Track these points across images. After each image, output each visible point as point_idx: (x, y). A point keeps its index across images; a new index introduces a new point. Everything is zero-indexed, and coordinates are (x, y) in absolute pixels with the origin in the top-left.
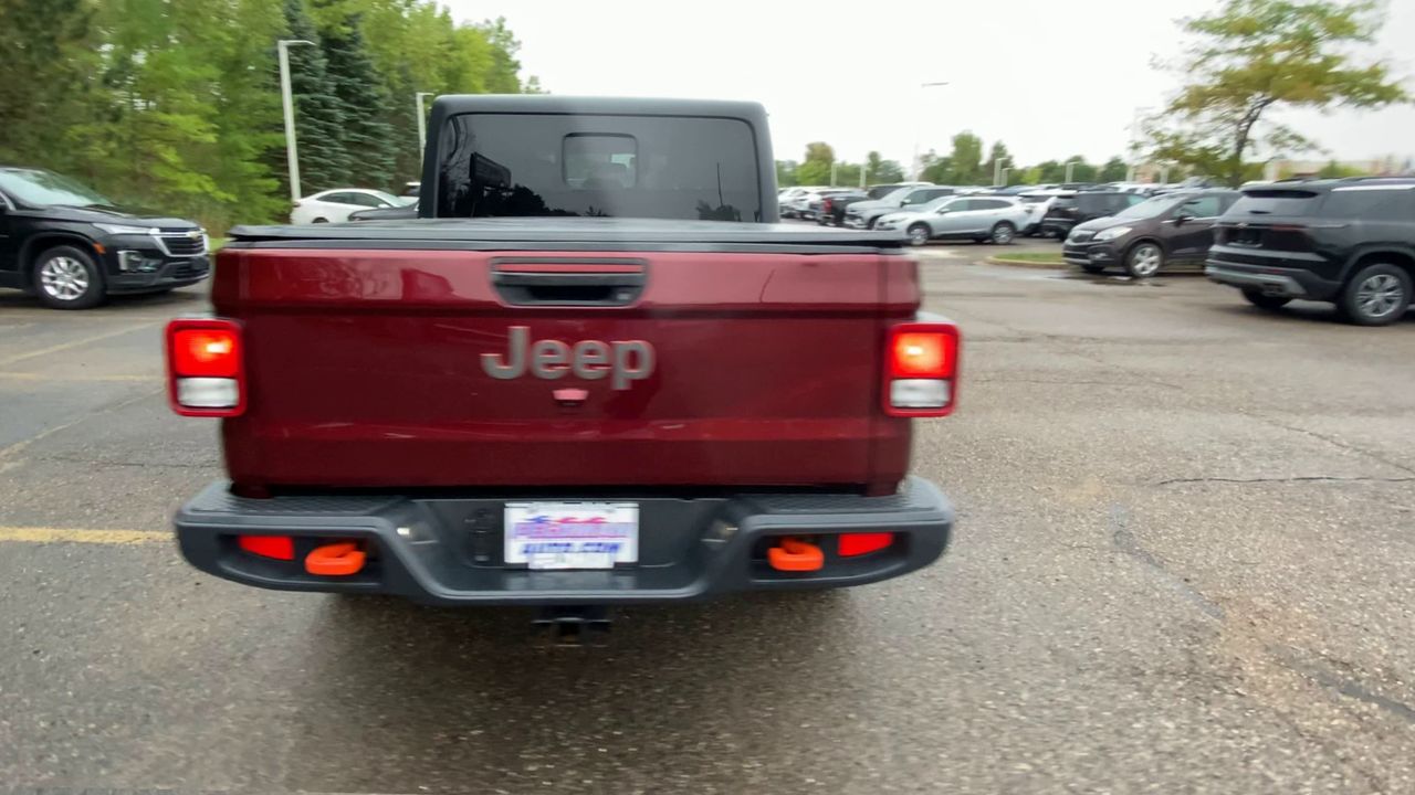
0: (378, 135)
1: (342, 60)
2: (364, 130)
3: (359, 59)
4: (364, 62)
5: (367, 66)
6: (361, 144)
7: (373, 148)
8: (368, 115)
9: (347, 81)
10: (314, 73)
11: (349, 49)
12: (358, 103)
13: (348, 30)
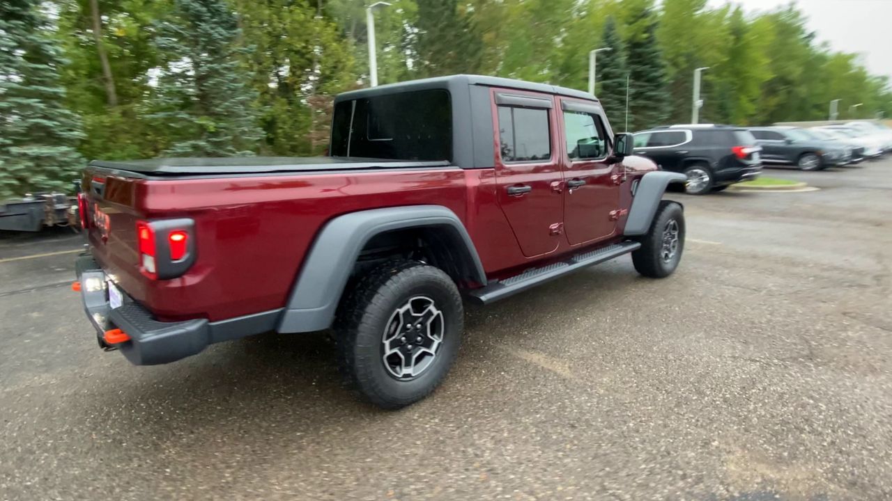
0: (660, 100)
1: (640, 55)
2: (649, 98)
3: (654, 53)
4: (655, 54)
5: (657, 57)
6: (645, 107)
7: (655, 109)
8: (652, 88)
9: (640, 68)
10: (617, 66)
11: (647, 48)
12: (648, 81)
13: (645, 35)
